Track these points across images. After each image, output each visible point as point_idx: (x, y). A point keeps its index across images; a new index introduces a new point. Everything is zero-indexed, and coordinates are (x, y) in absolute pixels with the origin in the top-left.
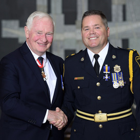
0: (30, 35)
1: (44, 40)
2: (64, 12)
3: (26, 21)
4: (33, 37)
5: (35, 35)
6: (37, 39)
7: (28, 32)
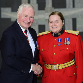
0: (20, 17)
1: (29, 21)
2: (38, 3)
3: (18, 8)
4: (22, 19)
5: (23, 18)
6: (24, 20)
7: (19, 15)
